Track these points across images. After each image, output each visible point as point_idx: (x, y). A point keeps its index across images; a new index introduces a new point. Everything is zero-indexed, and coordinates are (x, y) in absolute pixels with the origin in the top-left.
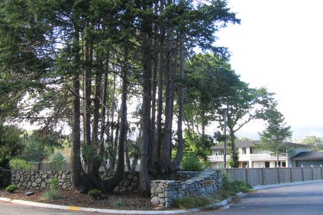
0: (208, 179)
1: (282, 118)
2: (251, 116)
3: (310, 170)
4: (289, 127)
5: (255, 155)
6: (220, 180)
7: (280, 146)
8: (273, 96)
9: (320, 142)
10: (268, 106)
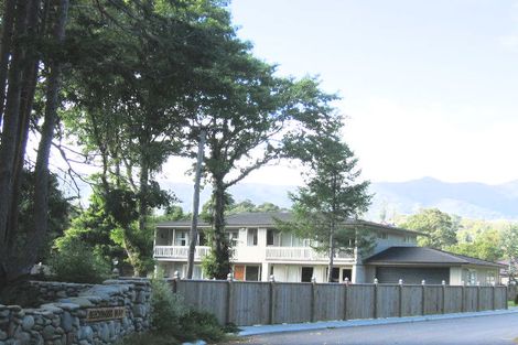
0: (103, 303)
1: (349, 160)
2: (270, 148)
3: (394, 292)
4: (365, 185)
5: (278, 248)
6: (144, 309)
7: (339, 229)
8: (331, 104)
9: (449, 224)
10: (317, 126)
